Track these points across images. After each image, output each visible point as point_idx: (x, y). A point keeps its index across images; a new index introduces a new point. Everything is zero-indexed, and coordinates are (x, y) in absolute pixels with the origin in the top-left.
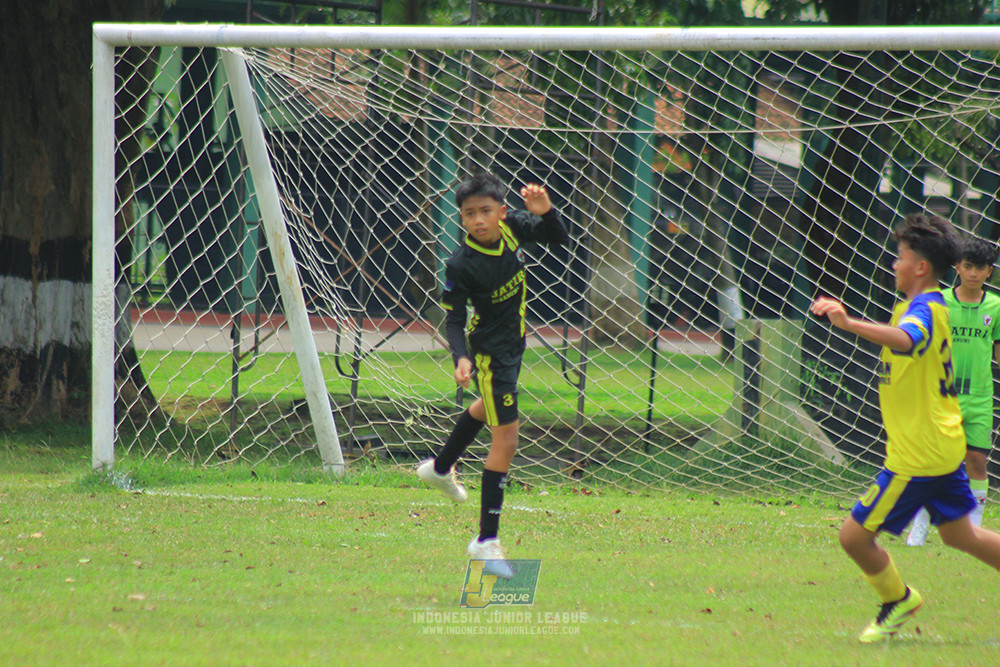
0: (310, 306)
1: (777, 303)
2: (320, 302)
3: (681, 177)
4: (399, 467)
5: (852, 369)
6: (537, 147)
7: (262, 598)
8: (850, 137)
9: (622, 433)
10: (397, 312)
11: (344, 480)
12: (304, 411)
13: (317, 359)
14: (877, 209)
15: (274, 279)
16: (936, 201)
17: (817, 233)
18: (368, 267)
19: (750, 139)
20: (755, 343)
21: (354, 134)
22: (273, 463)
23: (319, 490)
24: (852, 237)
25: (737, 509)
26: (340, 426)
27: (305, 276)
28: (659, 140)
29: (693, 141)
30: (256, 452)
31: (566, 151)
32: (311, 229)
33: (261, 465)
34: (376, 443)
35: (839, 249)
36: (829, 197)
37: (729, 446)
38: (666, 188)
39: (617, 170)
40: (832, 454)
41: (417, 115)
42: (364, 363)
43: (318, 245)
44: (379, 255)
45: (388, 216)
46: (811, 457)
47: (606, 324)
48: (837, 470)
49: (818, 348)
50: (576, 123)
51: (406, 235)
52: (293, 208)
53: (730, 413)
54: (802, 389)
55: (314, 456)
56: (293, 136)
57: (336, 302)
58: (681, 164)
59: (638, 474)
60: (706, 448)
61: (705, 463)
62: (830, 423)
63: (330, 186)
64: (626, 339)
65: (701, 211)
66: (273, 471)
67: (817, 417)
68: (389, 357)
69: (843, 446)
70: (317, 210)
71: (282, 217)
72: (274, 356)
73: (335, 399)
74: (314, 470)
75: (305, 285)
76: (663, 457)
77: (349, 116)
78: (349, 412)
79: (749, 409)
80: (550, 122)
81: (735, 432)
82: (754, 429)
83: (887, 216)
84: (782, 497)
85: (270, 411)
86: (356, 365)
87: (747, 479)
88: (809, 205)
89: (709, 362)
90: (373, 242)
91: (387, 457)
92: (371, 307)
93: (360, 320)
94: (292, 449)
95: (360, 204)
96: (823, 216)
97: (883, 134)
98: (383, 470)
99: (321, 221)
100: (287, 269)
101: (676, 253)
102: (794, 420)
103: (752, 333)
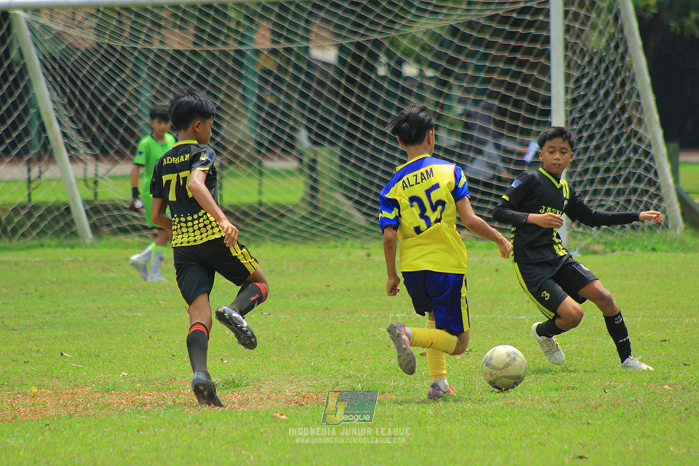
0: (68, 151)
1: (324, 138)
2: (73, 148)
3: (269, 72)
4: (122, 238)
5: (367, 172)
6: (189, 59)
7: (48, 313)
8: (359, 46)
9: (245, 214)
10: (118, 153)
11: (92, 246)
12: (68, 210)
13: (73, 181)
14: (376, 85)
15: (47, 137)
16: (408, 79)
17: (344, 100)
18: (99, 128)
19: (306, 49)
20: (314, 161)
21: (87, 55)
22: (51, 239)
23: (78, 253)
24: (363, 100)
25: (308, 251)
26: (89, 217)
27: (65, 135)
28: (257, 52)
29: (274, 52)
30: (42, 233)
31: (205, 60)
32: (66, 108)
33: (46, 240)
34: (108, 225)
35: (356, 108)
36: (350, 80)
37: (303, 217)
38: (261, 78)
39: (234, 71)
40: (359, 218)
41: (121, 44)
42: (101, 182)
43: (71, 118)
44: (105, 122)
45: (109, 100)
46: (347, 221)
47: (231, 153)
48: (362, 227)
49: (347, 162)
50: (209, 43)
51: (119, 110)
52: (56, 98)
53: (303, 200)
54: (341, 185)
55: (74, 234)
56: (54, 58)
57: (82, 149)
58: (268, 66)
59: (254, 235)
60: (289, 219)
61: (290, 227)
62: (357, 202)
63: (75, 84)
64: (242, 161)
65: (280, 90)
66: (53, 243)
67: (350, 198)
68: (114, 178)
69: (365, 214)
70: (69, 98)
71: (50, 105)
72: (49, 180)
73: (86, 202)
74: (74, 241)
75: (66, 141)
76: (268, 225)
77: (84, 46)
78: (94, 209)
79: (313, 197)
80: (195, 44)
81: (304, 209)
82: (316, 207)
83: (380, 88)
84: (332, 243)
85: (49, 210)
86: (96, 183)
87: (314, 235)
88: (339, 84)
89: (289, 172)
90: (101, 116)
91: (114, 233)
92: (102, 151)
93: (96, 157)
94: (62, 230)
95: (93, 94)
96: (347, 90)
97: (377, 43)
98: (113, 240)
99: (71, 104)
100: (54, 131)
101: (269, 114)
102: (337, 201)
103: (312, 156)
